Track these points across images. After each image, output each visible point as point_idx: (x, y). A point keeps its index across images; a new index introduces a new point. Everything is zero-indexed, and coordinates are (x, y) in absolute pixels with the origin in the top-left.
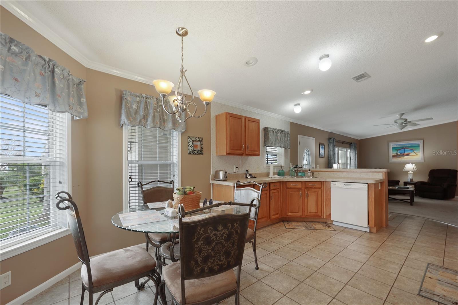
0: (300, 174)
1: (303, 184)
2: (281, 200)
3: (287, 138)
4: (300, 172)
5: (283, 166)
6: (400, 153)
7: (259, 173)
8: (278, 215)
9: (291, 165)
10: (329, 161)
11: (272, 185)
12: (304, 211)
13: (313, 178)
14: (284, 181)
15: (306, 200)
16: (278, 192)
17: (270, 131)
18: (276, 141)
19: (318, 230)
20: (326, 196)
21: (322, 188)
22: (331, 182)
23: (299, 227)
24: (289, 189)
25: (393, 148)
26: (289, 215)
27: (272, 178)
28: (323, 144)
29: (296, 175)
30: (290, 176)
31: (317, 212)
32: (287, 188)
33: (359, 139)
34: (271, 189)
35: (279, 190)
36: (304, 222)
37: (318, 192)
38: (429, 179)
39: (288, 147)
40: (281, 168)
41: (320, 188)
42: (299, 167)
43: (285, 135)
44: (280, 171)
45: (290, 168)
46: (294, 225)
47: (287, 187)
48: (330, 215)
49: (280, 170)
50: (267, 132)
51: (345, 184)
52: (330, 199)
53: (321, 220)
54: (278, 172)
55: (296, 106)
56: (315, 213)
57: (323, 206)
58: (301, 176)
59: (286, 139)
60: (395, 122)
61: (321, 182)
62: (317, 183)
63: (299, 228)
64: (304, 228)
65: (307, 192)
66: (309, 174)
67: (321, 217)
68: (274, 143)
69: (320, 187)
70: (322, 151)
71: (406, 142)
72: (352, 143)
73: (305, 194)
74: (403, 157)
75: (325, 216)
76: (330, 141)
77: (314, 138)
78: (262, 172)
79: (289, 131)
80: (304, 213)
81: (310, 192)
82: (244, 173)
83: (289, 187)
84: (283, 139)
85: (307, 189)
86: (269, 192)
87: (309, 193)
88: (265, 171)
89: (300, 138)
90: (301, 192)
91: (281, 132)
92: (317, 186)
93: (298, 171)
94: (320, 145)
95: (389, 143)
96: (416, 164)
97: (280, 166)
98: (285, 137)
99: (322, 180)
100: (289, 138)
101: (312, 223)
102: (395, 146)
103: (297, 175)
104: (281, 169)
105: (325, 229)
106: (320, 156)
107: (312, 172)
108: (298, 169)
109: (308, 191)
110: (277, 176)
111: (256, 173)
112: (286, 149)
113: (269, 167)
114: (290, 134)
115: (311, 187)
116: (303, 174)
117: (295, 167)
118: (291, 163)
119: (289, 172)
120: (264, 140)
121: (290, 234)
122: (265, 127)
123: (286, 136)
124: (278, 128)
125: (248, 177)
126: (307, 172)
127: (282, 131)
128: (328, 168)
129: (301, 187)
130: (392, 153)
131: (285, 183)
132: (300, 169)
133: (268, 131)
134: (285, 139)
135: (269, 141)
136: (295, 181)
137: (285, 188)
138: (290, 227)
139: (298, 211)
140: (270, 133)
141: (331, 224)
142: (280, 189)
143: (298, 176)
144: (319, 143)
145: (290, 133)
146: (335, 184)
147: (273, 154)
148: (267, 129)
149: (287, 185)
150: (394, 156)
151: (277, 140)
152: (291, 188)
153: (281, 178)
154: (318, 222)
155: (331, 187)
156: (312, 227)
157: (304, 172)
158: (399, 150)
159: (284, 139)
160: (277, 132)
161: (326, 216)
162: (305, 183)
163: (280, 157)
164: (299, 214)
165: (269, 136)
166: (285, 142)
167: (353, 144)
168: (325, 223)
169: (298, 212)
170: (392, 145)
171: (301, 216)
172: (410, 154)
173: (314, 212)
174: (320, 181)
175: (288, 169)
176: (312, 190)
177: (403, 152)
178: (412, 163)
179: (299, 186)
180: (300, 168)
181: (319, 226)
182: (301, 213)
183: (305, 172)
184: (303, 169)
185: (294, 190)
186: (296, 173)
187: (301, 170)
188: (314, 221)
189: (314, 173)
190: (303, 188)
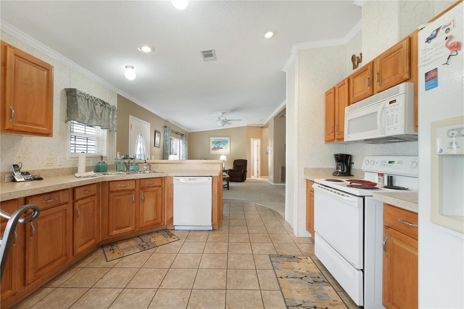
0: (131, 168)
1: (138, 182)
2: (98, 215)
3: (113, 116)
4: (131, 165)
5: (106, 157)
6: (216, 146)
7: (52, 169)
8: (93, 241)
9: (118, 155)
10: (164, 151)
11: (78, 191)
12: (138, 222)
13: (150, 172)
14: (106, 182)
15: (141, 205)
16: (94, 201)
17: (79, 97)
18: (92, 116)
19: (158, 246)
20: (167, 196)
21: (163, 186)
22: (174, 177)
23: (129, 250)
24: (114, 193)
25: (212, 142)
26: (113, 234)
27: (80, 177)
28: (159, 132)
29: (125, 170)
30: (116, 171)
31: (156, 218)
32: (111, 192)
33: (189, 132)
34: (77, 198)
35: (95, 198)
36: (138, 237)
37: (157, 191)
38: (233, 167)
39: (115, 129)
40: (102, 160)
41: (160, 186)
42: (131, 157)
43: (110, 109)
44: (98, 165)
45: (116, 159)
46: (122, 249)
47: (111, 190)
48: (172, 218)
49: (99, 163)
50: (74, 98)
51: (189, 179)
52: (173, 198)
53: (160, 228)
54: (95, 165)
55: (128, 69)
56: (154, 220)
57: (163, 209)
58: (133, 170)
59: (111, 116)
60: (219, 119)
61: (162, 178)
62: (157, 179)
63: (131, 252)
64: (138, 251)
65: (142, 194)
66: (145, 167)
67: (161, 224)
68: (88, 118)
69: (160, 184)
70: (157, 139)
71: (220, 137)
72: (183, 135)
73: (141, 197)
74: (219, 150)
75: (165, 222)
76: (166, 129)
77: (150, 123)
78: (62, 167)
79: (116, 107)
80: (138, 224)
81: (146, 193)
82: (6, 171)
83: (115, 190)
84: (105, 116)
85: (143, 189)
86: (71, 205)
87: (146, 195)
88: (68, 165)
89: (133, 120)
90: (133, 196)
91: (101, 103)
92: (157, 183)
93: (129, 163)
94: (156, 132)
95: (210, 138)
96: (226, 155)
97: (99, 157)
98: (109, 114)
99: (163, 175)
100: (115, 116)
101: (149, 236)
102: (214, 141)
103: (128, 169)
104: (100, 161)
105: (168, 242)
106: (155, 145)
107: (149, 164)
108: (129, 161)
109: (144, 192)
110: (92, 173)
111: (44, 170)
112: (110, 131)
113: (78, 157)
114: (117, 111)
115: (149, 186)
116: (136, 168)
117: (124, 158)
118: (118, 153)
119: (115, 165)
120: (66, 110)
121: (114, 273)
122: (69, 87)
123: (111, 112)
124: (97, 97)
125: (18, 180)
126: (143, 165)
127: (104, 103)
128: (163, 159)
129: (133, 187)
130: (212, 146)
131: (107, 184)
132: (131, 161)
133: (76, 97)
134: (109, 116)
135: (77, 113)
136: (125, 179)
137: (107, 192)
138: (116, 255)
139: (129, 224)
140: (79, 100)
141: (172, 229)
142: (97, 195)
143: (129, 171)
144: (155, 130)
145: (117, 108)
146: (179, 180)
147: (87, 138)
148: (73, 93)
149: (111, 187)
150: (213, 149)
151: (94, 114)
152: (117, 191)
153: (100, 177)
154: (157, 232)
155: (174, 183)
156: (151, 244)
157: (137, 165)
158: (216, 144)
159: (107, 116)
160: (94, 103)
161: (167, 221)
162: (140, 182)
163: (100, 142)
164: (130, 229)
165: (77, 105)
166: (109, 120)
167: (185, 135)
168: (166, 230)
169: (128, 227)
170: (212, 139)
171: (134, 230)
172: (223, 148)
173: (152, 220)
174: (161, 176)
175: (114, 161)
176: (151, 189)
177: (218, 146)
178: (224, 155)
179: (132, 186)
180: (132, 159)
181: (159, 239)
182: (134, 226)
183: (140, 165)
184: (137, 161)
185: (122, 193)
186: (127, 166)
187: (133, 162)
188: (152, 231)
189: (151, 166)
190: (137, 189)
